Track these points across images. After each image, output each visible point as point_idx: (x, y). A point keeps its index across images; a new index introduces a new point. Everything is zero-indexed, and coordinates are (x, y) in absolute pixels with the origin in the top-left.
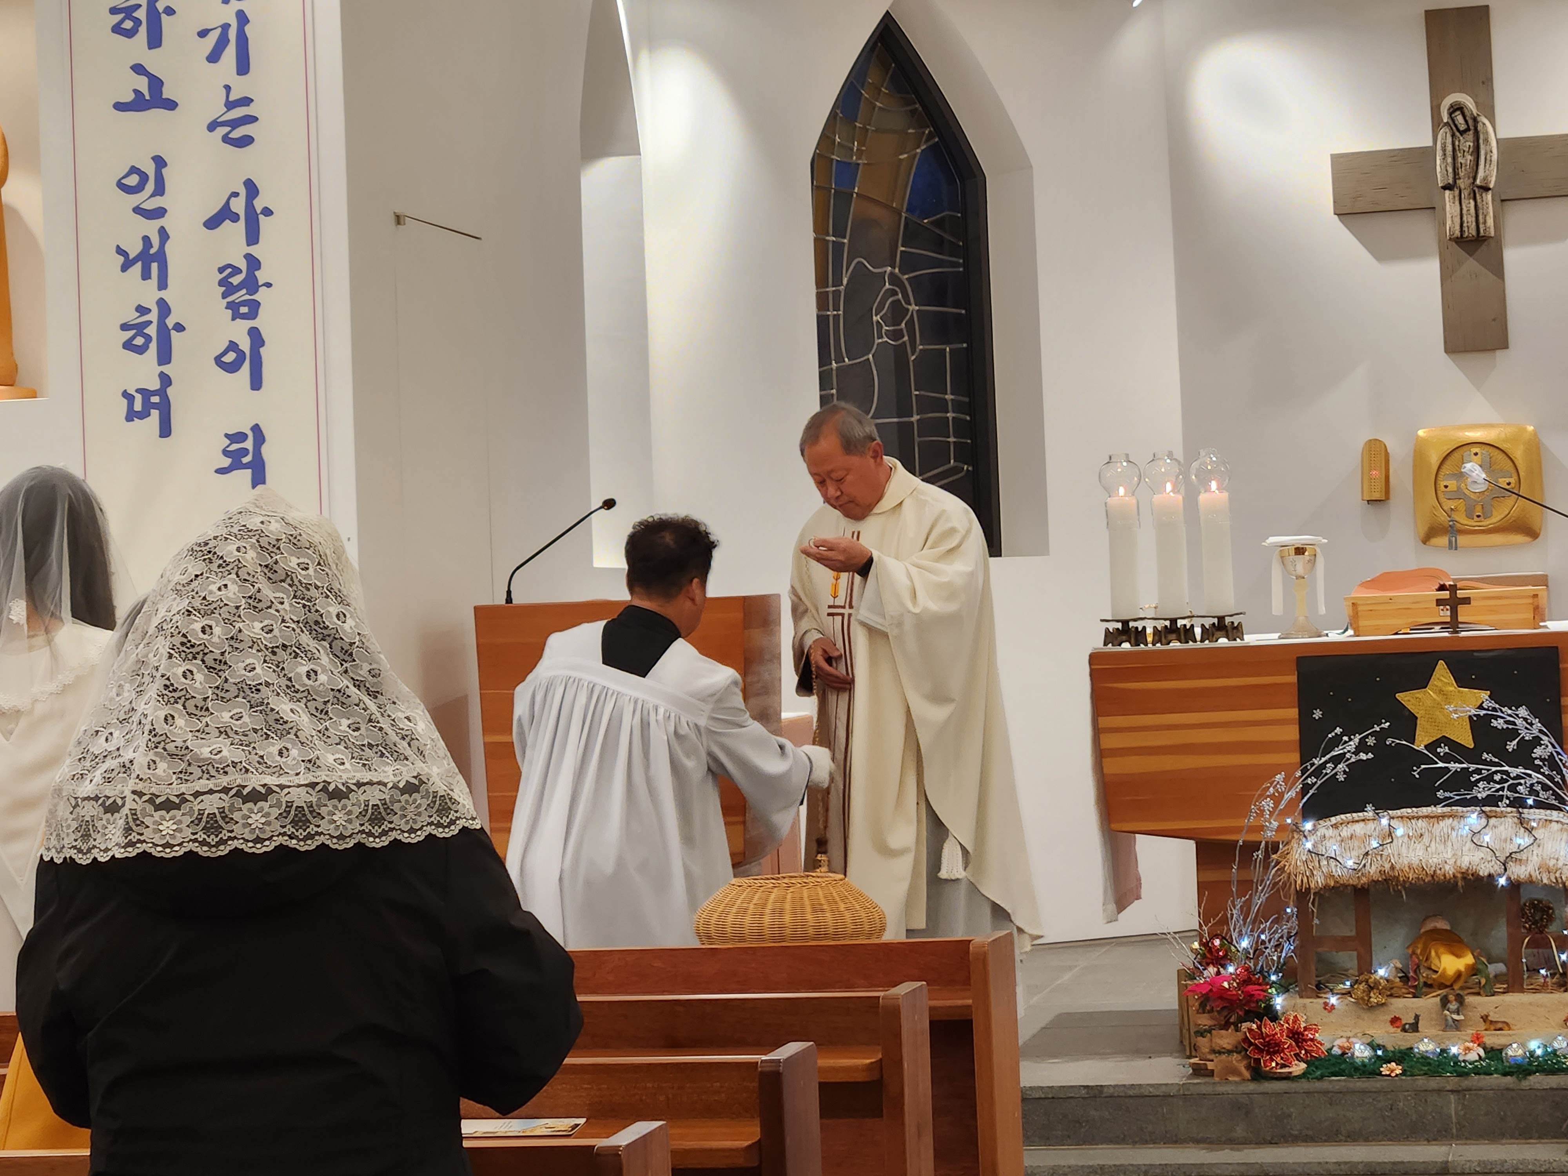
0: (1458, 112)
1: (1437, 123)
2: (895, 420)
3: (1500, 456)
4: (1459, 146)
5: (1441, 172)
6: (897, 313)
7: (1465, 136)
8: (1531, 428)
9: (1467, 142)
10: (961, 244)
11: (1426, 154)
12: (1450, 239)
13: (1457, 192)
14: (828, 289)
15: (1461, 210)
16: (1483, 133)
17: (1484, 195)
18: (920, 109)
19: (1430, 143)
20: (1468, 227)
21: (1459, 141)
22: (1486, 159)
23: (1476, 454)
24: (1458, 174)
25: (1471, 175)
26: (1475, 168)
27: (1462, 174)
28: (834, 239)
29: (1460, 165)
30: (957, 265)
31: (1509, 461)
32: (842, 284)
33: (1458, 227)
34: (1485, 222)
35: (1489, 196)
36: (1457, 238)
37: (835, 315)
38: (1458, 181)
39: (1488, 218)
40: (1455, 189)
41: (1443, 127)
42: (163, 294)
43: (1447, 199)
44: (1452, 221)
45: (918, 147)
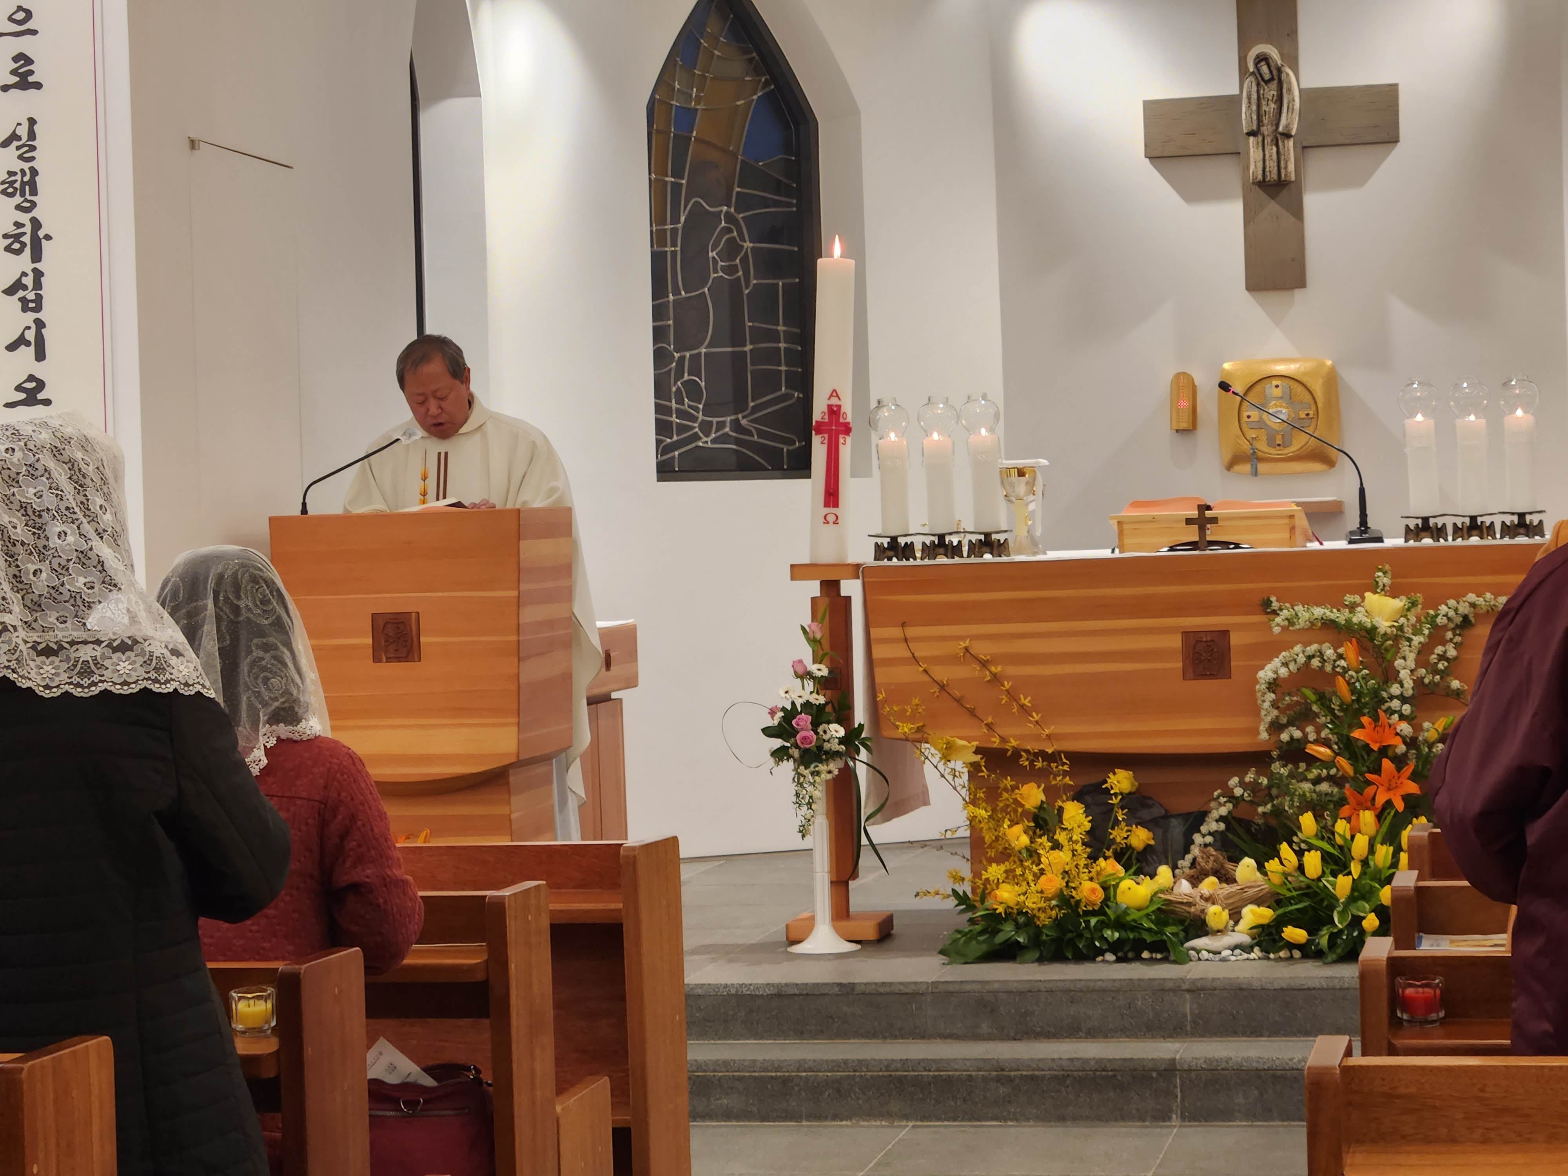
0: (1263, 63)
1: (1243, 72)
2: (730, 349)
3: (1299, 389)
4: (1263, 95)
5: (1246, 119)
6: (732, 249)
7: (1269, 85)
8: (1329, 363)
9: (1271, 92)
10: (795, 185)
11: (1232, 102)
12: (1253, 183)
13: (1260, 138)
14: (666, 227)
15: (1264, 155)
16: (1287, 83)
17: (1286, 141)
18: (757, 58)
19: (1237, 92)
20: (1270, 172)
21: (1264, 90)
22: (1288, 107)
23: (1277, 386)
24: (1262, 121)
25: (1274, 123)
26: (1278, 115)
27: (1265, 121)
28: (673, 180)
29: (1264, 112)
30: (789, 205)
31: (1307, 393)
32: (679, 222)
33: (1260, 172)
34: (1286, 168)
35: (1291, 143)
36: (1260, 182)
37: (672, 251)
38: (1262, 128)
39: (1289, 163)
40: (1259, 136)
41: (1249, 76)
43: (1251, 145)
44: (1255, 165)
45: (755, 94)
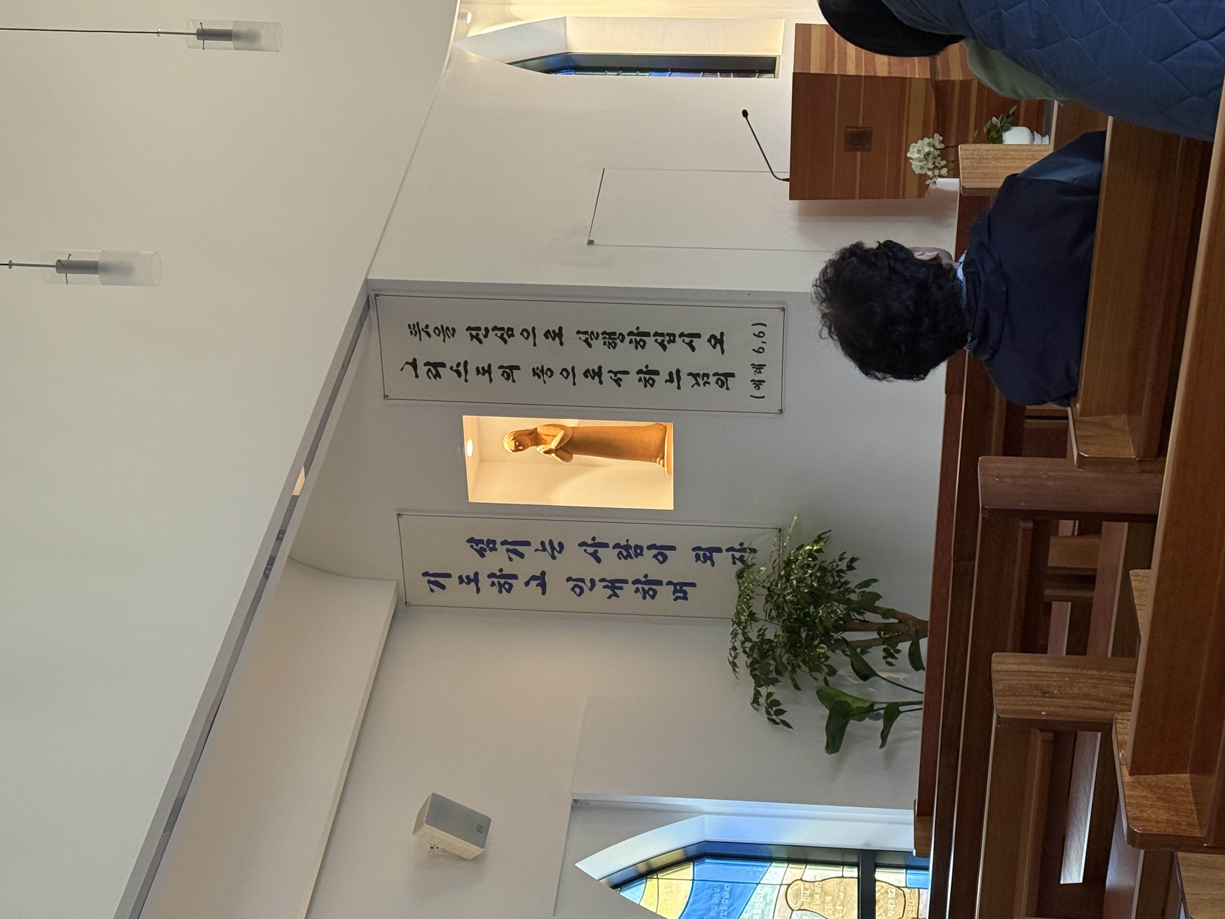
42: (630, 582)
